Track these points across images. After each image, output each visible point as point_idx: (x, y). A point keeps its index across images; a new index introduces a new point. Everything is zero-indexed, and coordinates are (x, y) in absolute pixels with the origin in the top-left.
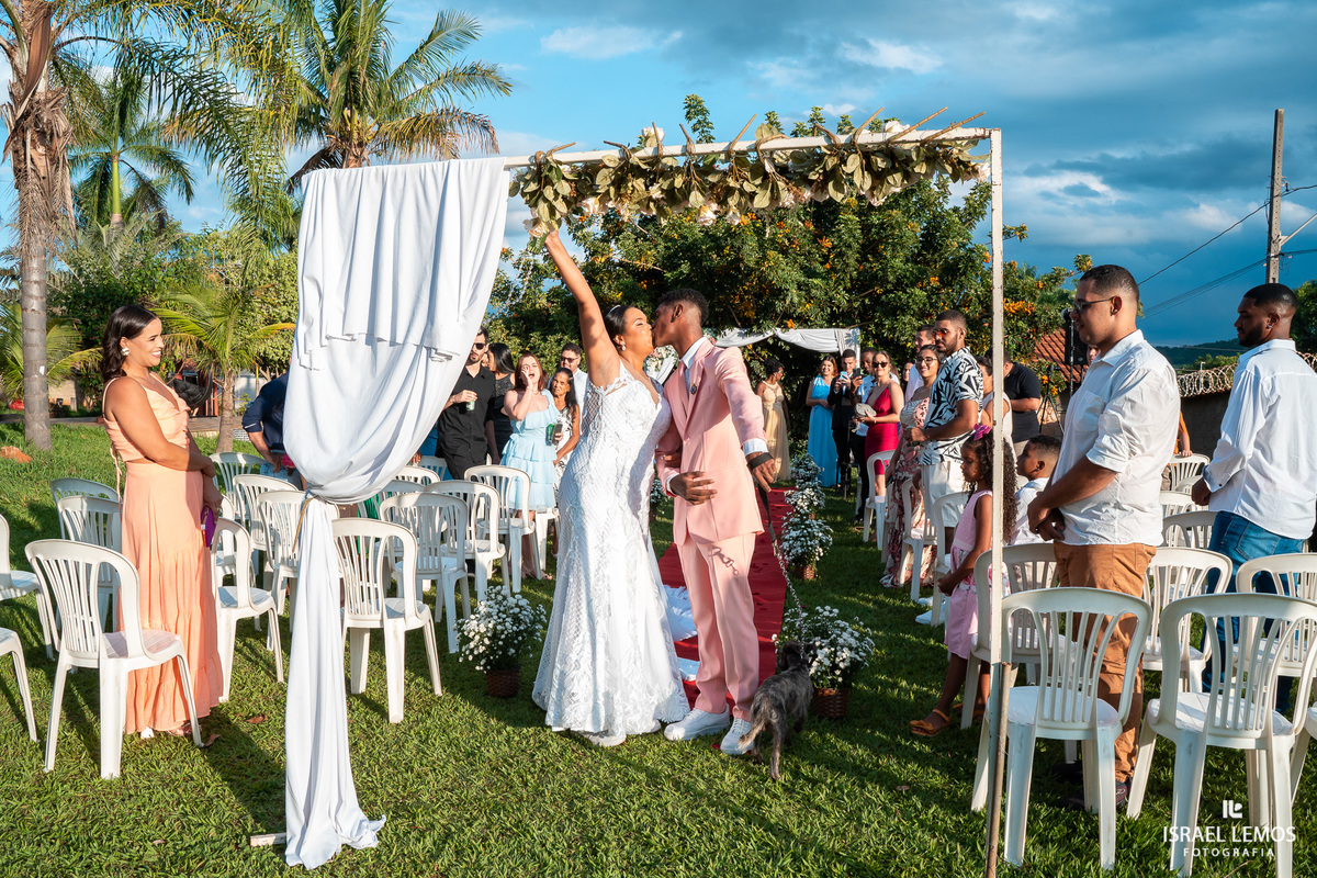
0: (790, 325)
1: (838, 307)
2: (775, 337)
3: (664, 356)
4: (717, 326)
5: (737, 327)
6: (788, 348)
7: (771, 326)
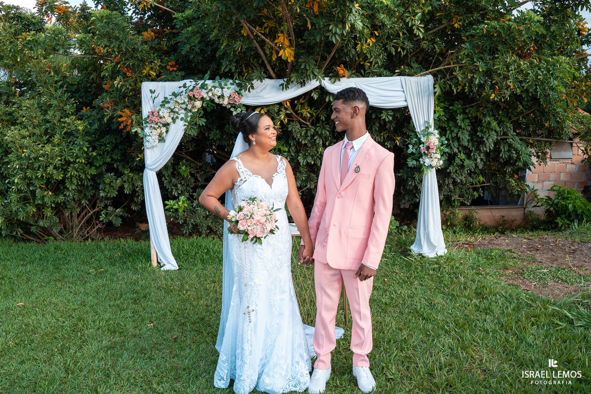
0: (341, 72)
1: (403, 49)
2: (321, 89)
3: (169, 120)
4: (241, 75)
5: (270, 77)
7: (316, 73)
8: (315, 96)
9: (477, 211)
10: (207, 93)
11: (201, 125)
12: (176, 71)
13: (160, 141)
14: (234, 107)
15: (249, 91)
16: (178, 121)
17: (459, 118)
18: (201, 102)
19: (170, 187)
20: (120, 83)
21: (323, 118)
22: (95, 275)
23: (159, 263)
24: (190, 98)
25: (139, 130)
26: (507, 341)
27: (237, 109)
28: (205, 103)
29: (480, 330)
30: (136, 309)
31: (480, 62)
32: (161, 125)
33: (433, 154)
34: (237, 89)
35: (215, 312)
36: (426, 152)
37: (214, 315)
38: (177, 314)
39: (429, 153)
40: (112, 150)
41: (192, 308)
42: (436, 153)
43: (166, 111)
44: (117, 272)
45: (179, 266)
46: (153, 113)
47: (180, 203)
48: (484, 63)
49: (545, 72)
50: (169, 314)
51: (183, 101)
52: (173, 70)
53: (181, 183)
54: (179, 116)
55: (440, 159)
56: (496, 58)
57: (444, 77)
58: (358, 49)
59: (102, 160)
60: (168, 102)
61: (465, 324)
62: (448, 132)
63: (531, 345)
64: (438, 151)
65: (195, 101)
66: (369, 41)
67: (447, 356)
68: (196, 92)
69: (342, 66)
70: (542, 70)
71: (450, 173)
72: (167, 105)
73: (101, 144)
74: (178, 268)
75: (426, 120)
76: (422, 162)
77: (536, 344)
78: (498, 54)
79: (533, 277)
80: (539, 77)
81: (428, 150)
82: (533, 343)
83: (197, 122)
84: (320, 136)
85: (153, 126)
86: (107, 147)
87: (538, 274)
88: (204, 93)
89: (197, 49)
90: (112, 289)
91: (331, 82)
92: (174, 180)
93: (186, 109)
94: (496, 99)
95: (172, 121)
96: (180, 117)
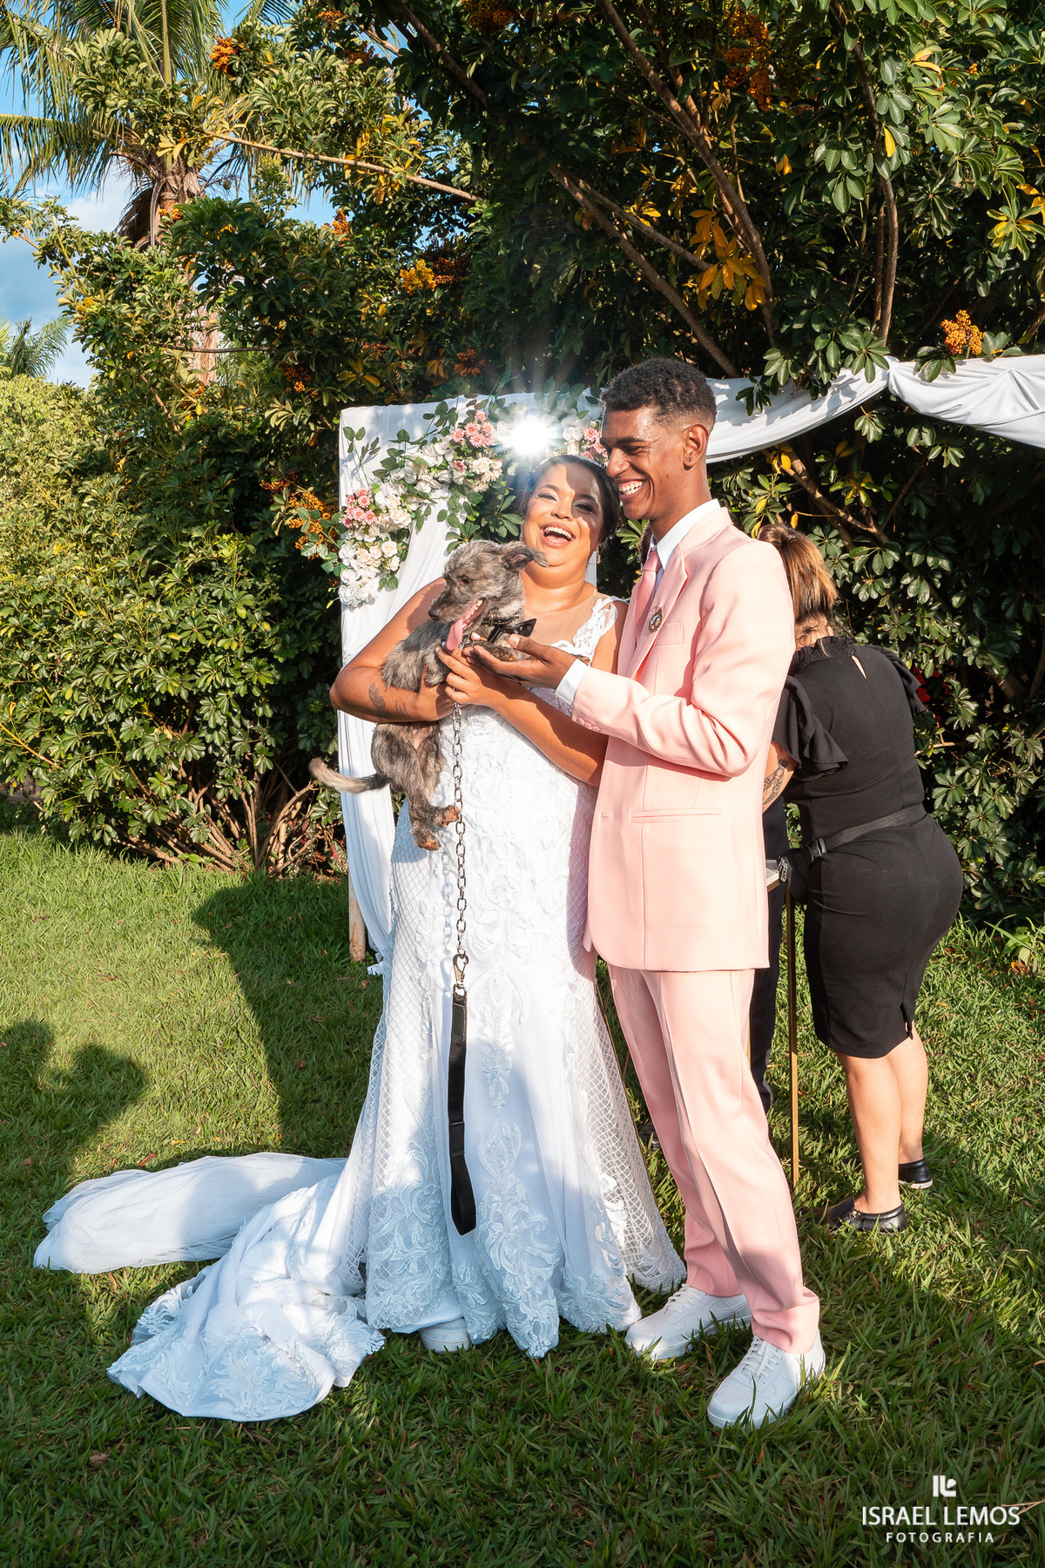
0: (961, 341)
5: (719, 373)
8: (870, 429)
13: (383, 584)
16: (431, 522)
18: (499, 462)
20: (282, 413)
21: (920, 509)
23: (373, 953)
24: (460, 452)
25: (322, 552)
32: (382, 536)
43: (392, 491)
46: (358, 498)
51: (441, 459)
52: (469, 375)
54: (432, 506)
60: (400, 465)
65: (474, 457)
68: (474, 430)
69: (964, 315)
72: (394, 475)
84: (924, 572)
85: (359, 538)
86: (313, 608)
88: (500, 433)
91: (922, 376)
93: (452, 485)
95: (413, 522)
96: (435, 511)
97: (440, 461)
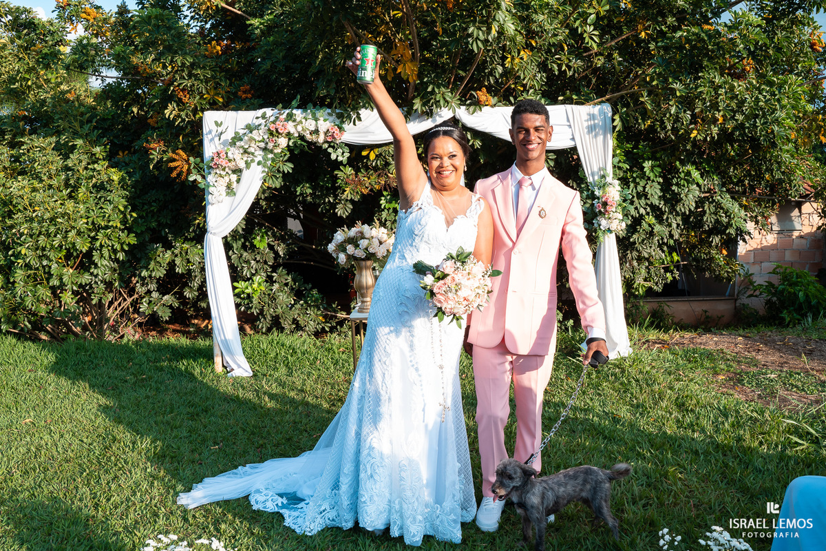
0: (483, 98)
1: (569, 67)
2: (455, 122)
3: (242, 165)
4: (343, 102)
6: (478, 144)
7: (448, 99)
9: (668, 304)
10: (295, 126)
11: (286, 172)
12: (251, 98)
13: (228, 194)
14: (333, 147)
15: (354, 124)
16: (254, 165)
17: (647, 165)
18: (287, 139)
19: (239, 265)
20: (174, 112)
22: (135, 383)
23: (226, 368)
24: (271, 134)
25: (199, 178)
26: (726, 465)
27: (336, 150)
28: (292, 141)
29: (686, 452)
30: (194, 426)
31: (677, 83)
32: (230, 172)
33: (612, 213)
34: (338, 122)
35: (306, 431)
36: (602, 210)
37: (306, 434)
38: (253, 433)
39: (607, 211)
40: (159, 211)
41: (273, 425)
42: (616, 212)
43: (237, 151)
44: (166, 378)
45: (253, 372)
46: (218, 154)
47: (255, 286)
48: (683, 85)
49: (768, 97)
50: (240, 432)
51: (261, 137)
52: (247, 98)
53: (255, 260)
54: (255, 158)
55: (623, 220)
56: (700, 78)
57: (627, 106)
58: (508, 65)
59: (146, 224)
60: (241, 140)
61: (664, 444)
62: (632, 185)
63: (760, 471)
64: (620, 210)
65: (278, 137)
66: (522, 53)
67: (642, 485)
68: (279, 125)
69: (484, 89)
70: (764, 94)
71: (634, 243)
72: (238, 144)
73: (144, 201)
74: (252, 375)
75: (601, 166)
76: (596, 225)
77: (768, 470)
78: (702, 72)
79: (756, 384)
80: (761, 103)
81: (605, 208)
82: (764, 468)
83: (281, 167)
85: (218, 172)
86: (152, 206)
87: (763, 380)
88: (290, 127)
89: (281, 67)
90: (159, 402)
91: (469, 112)
92: (245, 254)
93: (265, 149)
94: (699, 137)
95: (245, 165)
96: (257, 160)
97: (261, 138)
